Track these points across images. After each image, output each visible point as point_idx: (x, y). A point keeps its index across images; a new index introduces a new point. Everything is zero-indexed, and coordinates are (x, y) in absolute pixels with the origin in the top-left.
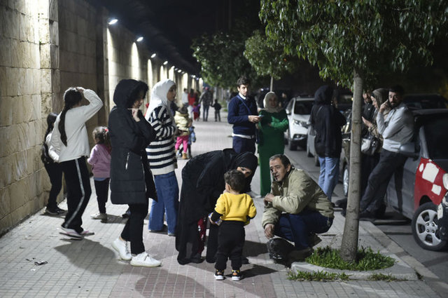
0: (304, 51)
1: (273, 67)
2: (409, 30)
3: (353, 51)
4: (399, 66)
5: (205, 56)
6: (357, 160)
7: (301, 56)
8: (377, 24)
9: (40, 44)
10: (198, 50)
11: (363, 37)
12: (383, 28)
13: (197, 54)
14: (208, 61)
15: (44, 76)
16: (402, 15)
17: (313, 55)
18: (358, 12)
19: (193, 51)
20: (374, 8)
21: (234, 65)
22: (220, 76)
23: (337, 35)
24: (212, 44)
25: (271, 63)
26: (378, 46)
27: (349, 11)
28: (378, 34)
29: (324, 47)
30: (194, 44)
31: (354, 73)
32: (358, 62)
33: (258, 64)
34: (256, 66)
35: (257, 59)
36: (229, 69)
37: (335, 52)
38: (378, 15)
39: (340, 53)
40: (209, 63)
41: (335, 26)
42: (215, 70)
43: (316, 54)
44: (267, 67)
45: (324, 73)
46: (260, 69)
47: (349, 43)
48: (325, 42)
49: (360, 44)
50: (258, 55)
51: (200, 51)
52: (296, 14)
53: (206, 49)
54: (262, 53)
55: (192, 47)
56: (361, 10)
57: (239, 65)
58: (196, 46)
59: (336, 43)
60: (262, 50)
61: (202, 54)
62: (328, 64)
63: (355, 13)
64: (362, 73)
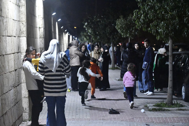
0: (151, 30)
1: (130, 33)
2: (188, 23)
3: (169, 30)
4: (185, 36)
5: (91, 27)
6: (171, 69)
7: (150, 32)
8: (177, 21)
9: (39, 28)
10: (86, 24)
11: (172, 26)
12: (179, 22)
13: (86, 26)
14: (92, 30)
15: (41, 41)
16: (185, 18)
17: (154, 31)
18: (170, 17)
19: (84, 25)
20: (176, 15)
21: (106, 32)
22: (98, 37)
23: (163, 25)
24: (94, 21)
25: (129, 31)
26: (177, 29)
27: (167, 17)
28: (177, 24)
29: (159, 29)
30: (84, 21)
31: (169, 38)
32: (171, 34)
33: (122, 32)
34: (121, 33)
35: (122, 30)
36: (103, 33)
37: (162, 31)
38: (177, 18)
39: (164, 31)
40: (92, 31)
41: (162, 22)
42: (96, 34)
43: (155, 31)
44: (127, 33)
45: (158, 38)
46: (123, 34)
47: (167, 28)
48: (159, 27)
49: (171, 28)
50: (123, 28)
51: (87, 25)
52: (148, 17)
53: (91, 23)
54: (125, 27)
55: (83, 23)
56: (171, 16)
57: (108, 31)
58: (85, 22)
59: (163, 28)
60: (124, 25)
61: (88, 26)
62: (160, 35)
63: (169, 17)
64: (172, 38)
